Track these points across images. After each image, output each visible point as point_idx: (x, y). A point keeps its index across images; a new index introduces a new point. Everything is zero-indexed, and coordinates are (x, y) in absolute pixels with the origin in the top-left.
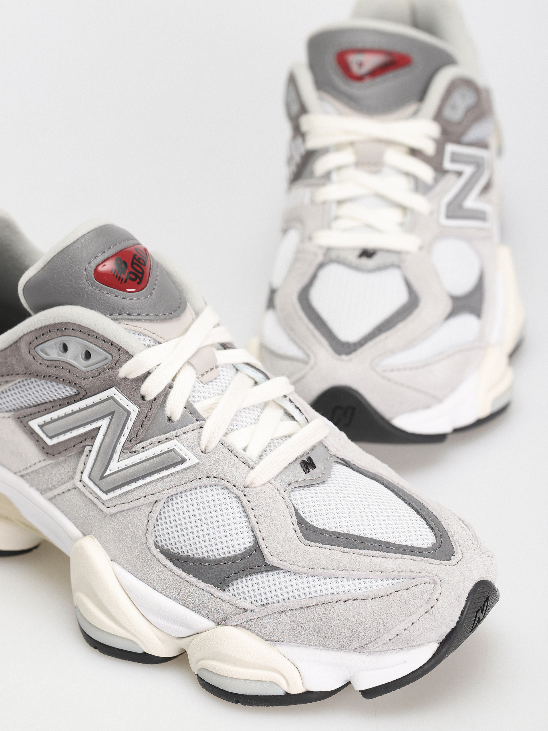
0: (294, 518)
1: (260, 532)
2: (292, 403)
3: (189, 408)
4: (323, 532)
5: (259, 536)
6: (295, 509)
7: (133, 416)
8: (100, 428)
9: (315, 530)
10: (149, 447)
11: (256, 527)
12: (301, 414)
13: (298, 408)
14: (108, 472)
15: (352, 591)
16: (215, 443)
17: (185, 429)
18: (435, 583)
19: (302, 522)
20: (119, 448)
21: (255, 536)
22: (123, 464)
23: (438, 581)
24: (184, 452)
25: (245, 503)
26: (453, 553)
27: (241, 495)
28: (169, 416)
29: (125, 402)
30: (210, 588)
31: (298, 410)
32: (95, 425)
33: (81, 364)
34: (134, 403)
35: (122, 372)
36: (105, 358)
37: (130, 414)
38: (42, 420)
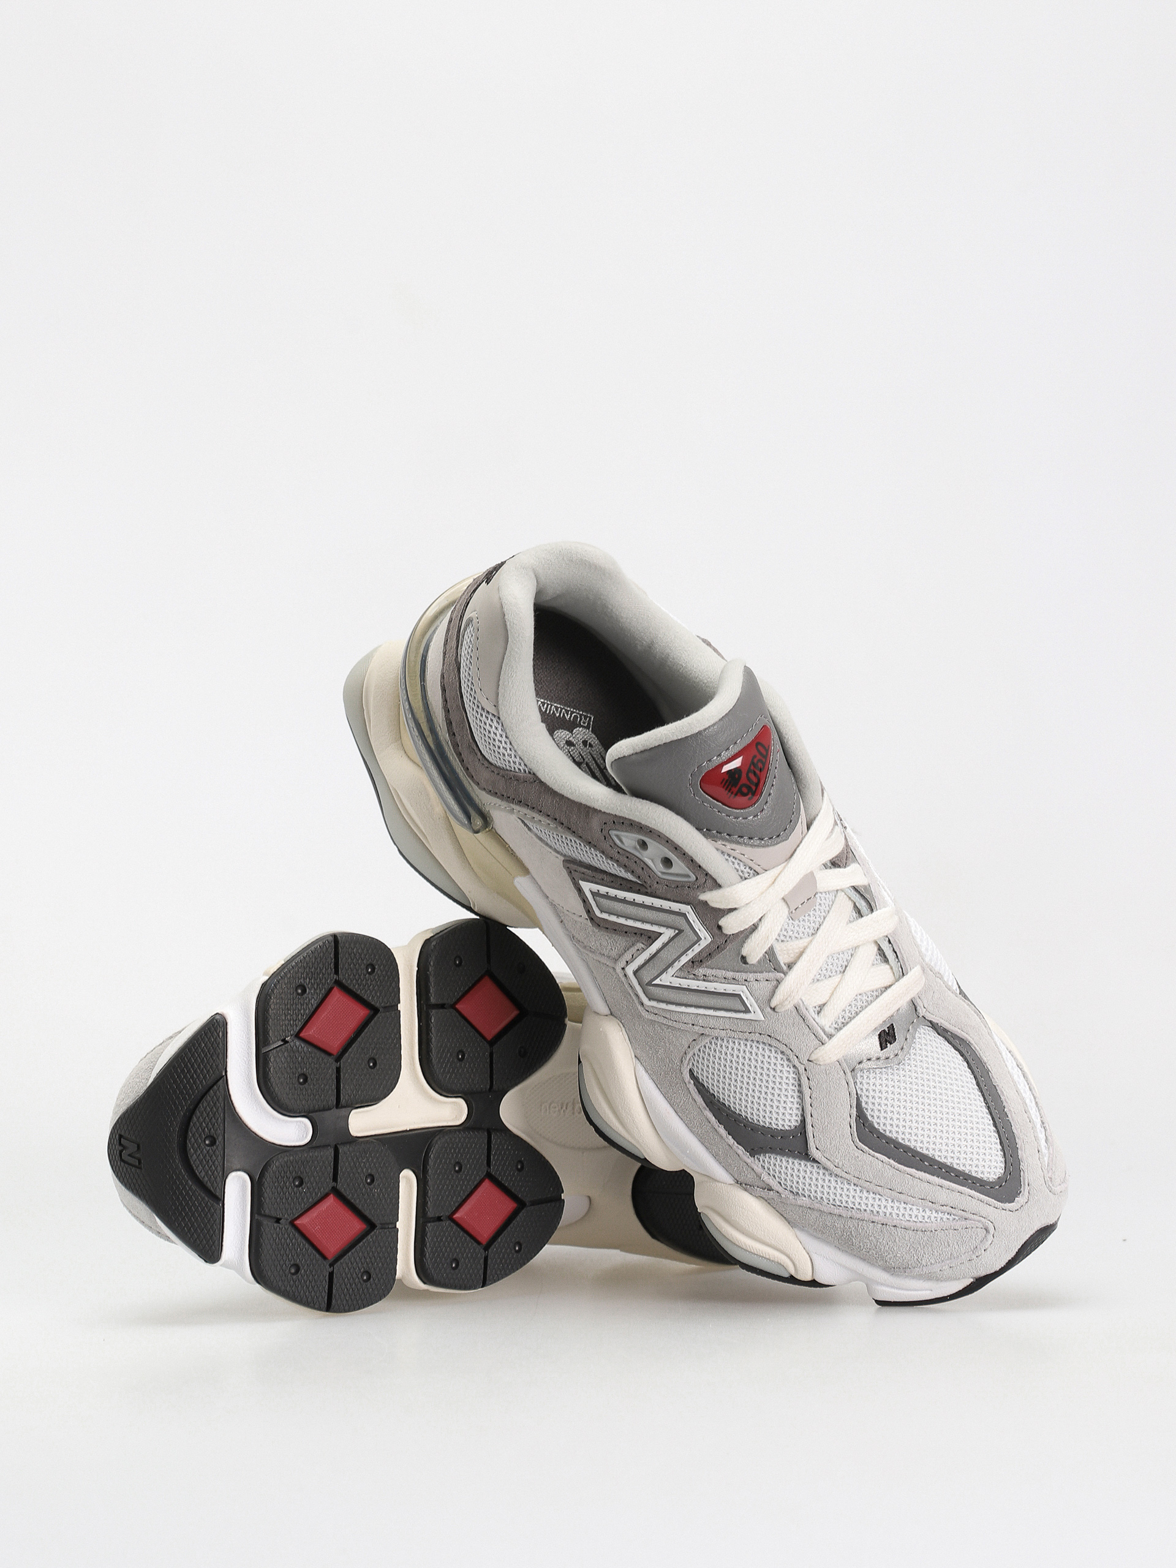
0: (854, 1112)
1: (811, 1116)
2: (890, 945)
3: (770, 954)
4: (881, 1136)
5: (809, 1120)
6: (858, 1099)
7: (703, 944)
8: (661, 934)
9: (873, 1130)
10: (712, 978)
11: (808, 1109)
12: (897, 960)
13: (896, 953)
14: (657, 982)
15: (895, 1216)
16: (789, 1006)
17: (759, 976)
18: (987, 1230)
19: (861, 1116)
20: (678, 965)
21: (803, 1115)
22: (677, 982)
23: (992, 1231)
24: (750, 1001)
25: (804, 1080)
26: (1018, 1194)
27: (801, 1068)
28: (744, 954)
29: (697, 925)
30: (740, 1150)
31: (895, 954)
32: (655, 928)
33: (658, 868)
34: (708, 929)
35: (703, 897)
36: (688, 876)
37: (699, 939)
38: (596, 887)
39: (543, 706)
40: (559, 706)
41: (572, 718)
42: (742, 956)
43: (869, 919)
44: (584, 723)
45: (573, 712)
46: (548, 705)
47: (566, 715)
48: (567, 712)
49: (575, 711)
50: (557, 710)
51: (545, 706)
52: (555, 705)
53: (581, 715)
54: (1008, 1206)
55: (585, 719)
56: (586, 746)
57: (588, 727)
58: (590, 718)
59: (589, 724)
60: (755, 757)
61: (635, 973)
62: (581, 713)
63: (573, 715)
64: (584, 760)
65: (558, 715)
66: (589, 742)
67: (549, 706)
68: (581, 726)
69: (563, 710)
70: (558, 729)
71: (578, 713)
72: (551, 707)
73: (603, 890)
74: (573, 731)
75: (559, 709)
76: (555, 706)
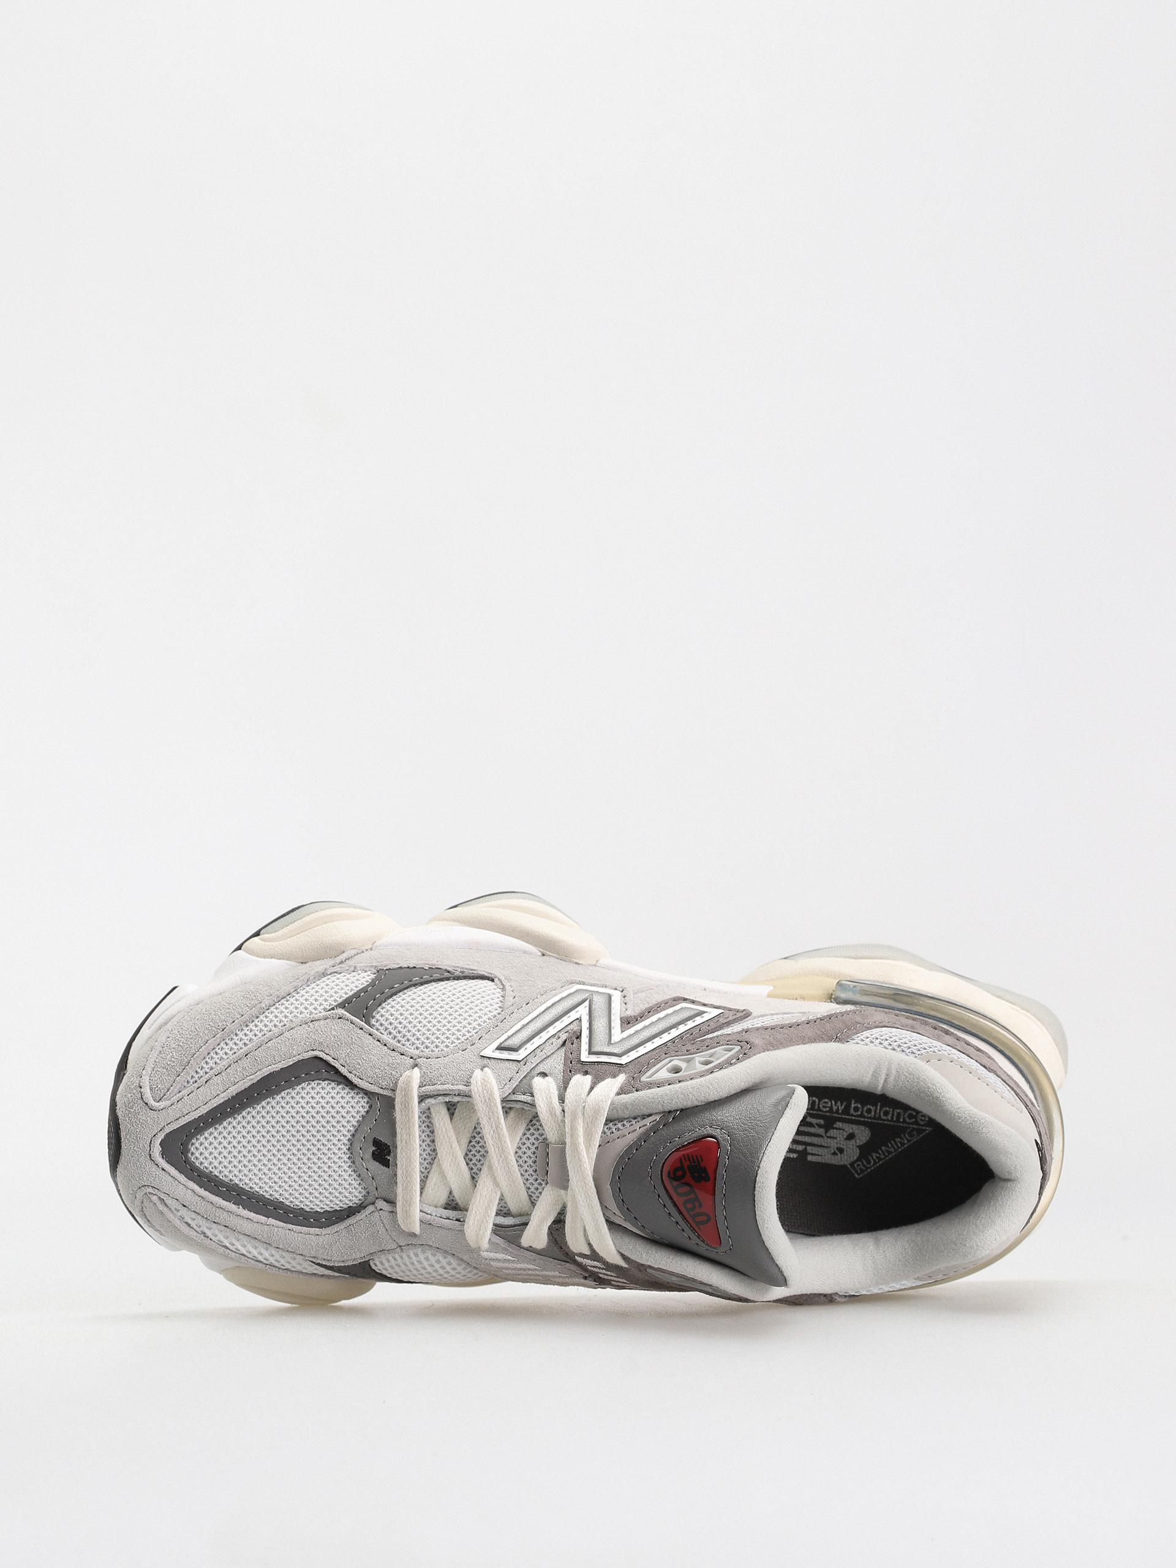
7: (584, 1053)
9: (316, 1075)
14: (587, 1004)
20: (585, 1026)
22: (573, 1015)
26: (164, 1154)
29: (603, 1059)
34: (593, 1064)
35: (622, 1078)
36: (650, 1077)
37: (591, 1053)
38: (706, 1017)
39: (901, 1143)
40: (890, 1156)
41: (871, 1158)
42: (547, 1076)
43: (491, 1219)
44: (858, 1165)
45: (875, 1163)
46: (898, 1148)
47: (878, 1155)
48: (880, 1159)
49: (875, 1166)
50: (888, 1151)
51: (900, 1145)
52: (894, 1154)
53: (867, 1168)
54: (161, 1136)
55: (861, 1169)
56: (838, 1149)
57: (852, 1164)
58: (858, 1174)
59: (854, 1169)
60: (700, 1206)
61: (610, 997)
62: (869, 1170)
63: (872, 1161)
64: (828, 1137)
65: (883, 1148)
66: (839, 1155)
67: (896, 1148)
68: (859, 1159)
69: (883, 1157)
70: (871, 1138)
71: (870, 1167)
72: (894, 1149)
73: (699, 1020)
74: (860, 1149)
75: (887, 1154)
76: (892, 1153)
